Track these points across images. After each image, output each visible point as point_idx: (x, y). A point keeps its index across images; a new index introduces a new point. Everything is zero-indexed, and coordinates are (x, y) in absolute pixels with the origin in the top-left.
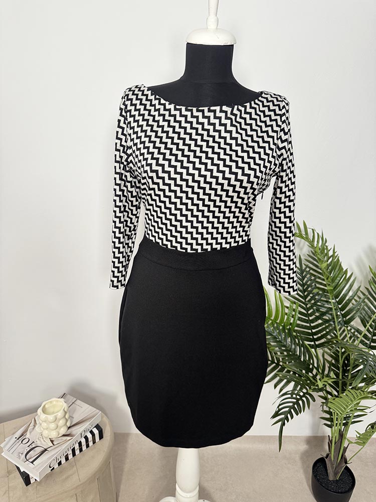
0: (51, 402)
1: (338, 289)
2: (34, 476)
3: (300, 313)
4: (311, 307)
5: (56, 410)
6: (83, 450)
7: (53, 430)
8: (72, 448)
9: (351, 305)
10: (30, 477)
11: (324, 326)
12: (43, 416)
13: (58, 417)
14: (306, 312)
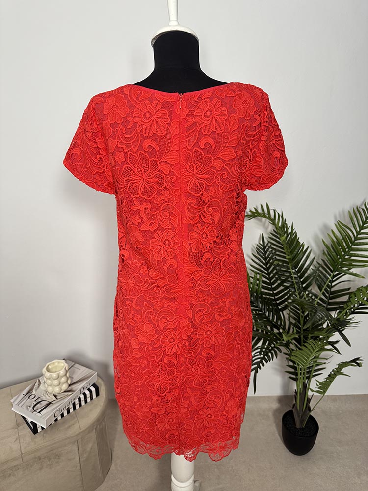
2: (41, 423)
3: (264, 282)
4: (274, 277)
6: (82, 405)
7: (56, 386)
8: (73, 402)
9: (308, 273)
10: (38, 426)
12: (48, 374)
13: (60, 375)
14: (269, 282)
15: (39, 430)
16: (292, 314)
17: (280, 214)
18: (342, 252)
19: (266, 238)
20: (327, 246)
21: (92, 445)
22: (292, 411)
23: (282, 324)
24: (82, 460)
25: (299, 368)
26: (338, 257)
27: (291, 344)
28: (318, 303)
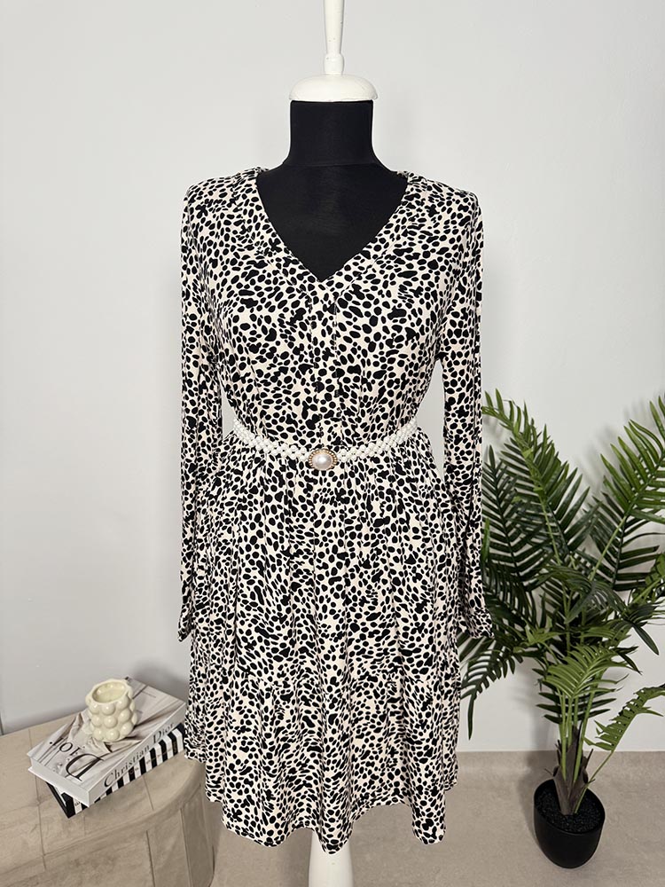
0: (106, 685)
1: (554, 493)
2: (81, 798)
3: (494, 536)
5: (114, 696)
6: (158, 764)
7: (110, 728)
8: (140, 758)
9: (576, 519)
10: (75, 802)
11: (537, 553)
12: (94, 705)
13: (118, 706)
14: (504, 535)
15: (78, 809)
16: (548, 596)
17: (522, 409)
18: (640, 479)
19: (497, 453)
20: (610, 468)
21: (174, 840)
22: (552, 781)
23: (529, 614)
24: (156, 868)
25: (562, 698)
26: (633, 489)
27: (547, 653)
28: (597, 574)
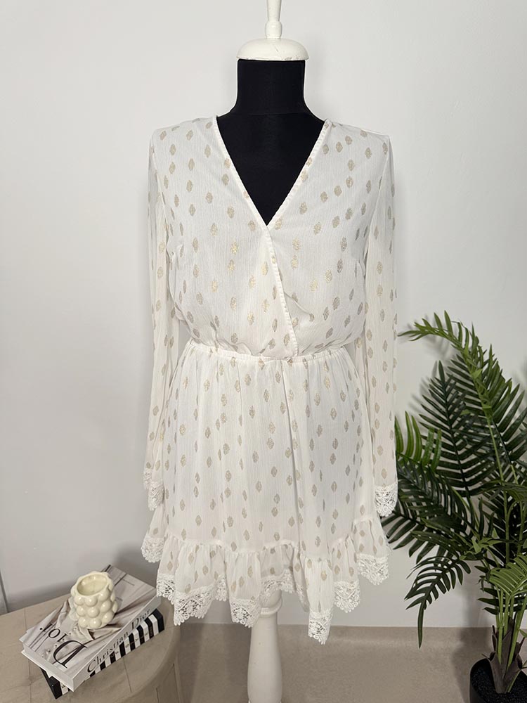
0: (90, 577)
1: (499, 408)
2: (67, 684)
3: (445, 445)
4: (460, 437)
5: (97, 588)
6: (136, 647)
7: (92, 618)
8: (120, 644)
9: (518, 432)
10: (61, 685)
11: (479, 464)
12: (79, 598)
14: (451, 444)
15: (64, 691)
16: (487, 500)
17: (470, 330)
19: (446, 369)
22: (488, 662)
